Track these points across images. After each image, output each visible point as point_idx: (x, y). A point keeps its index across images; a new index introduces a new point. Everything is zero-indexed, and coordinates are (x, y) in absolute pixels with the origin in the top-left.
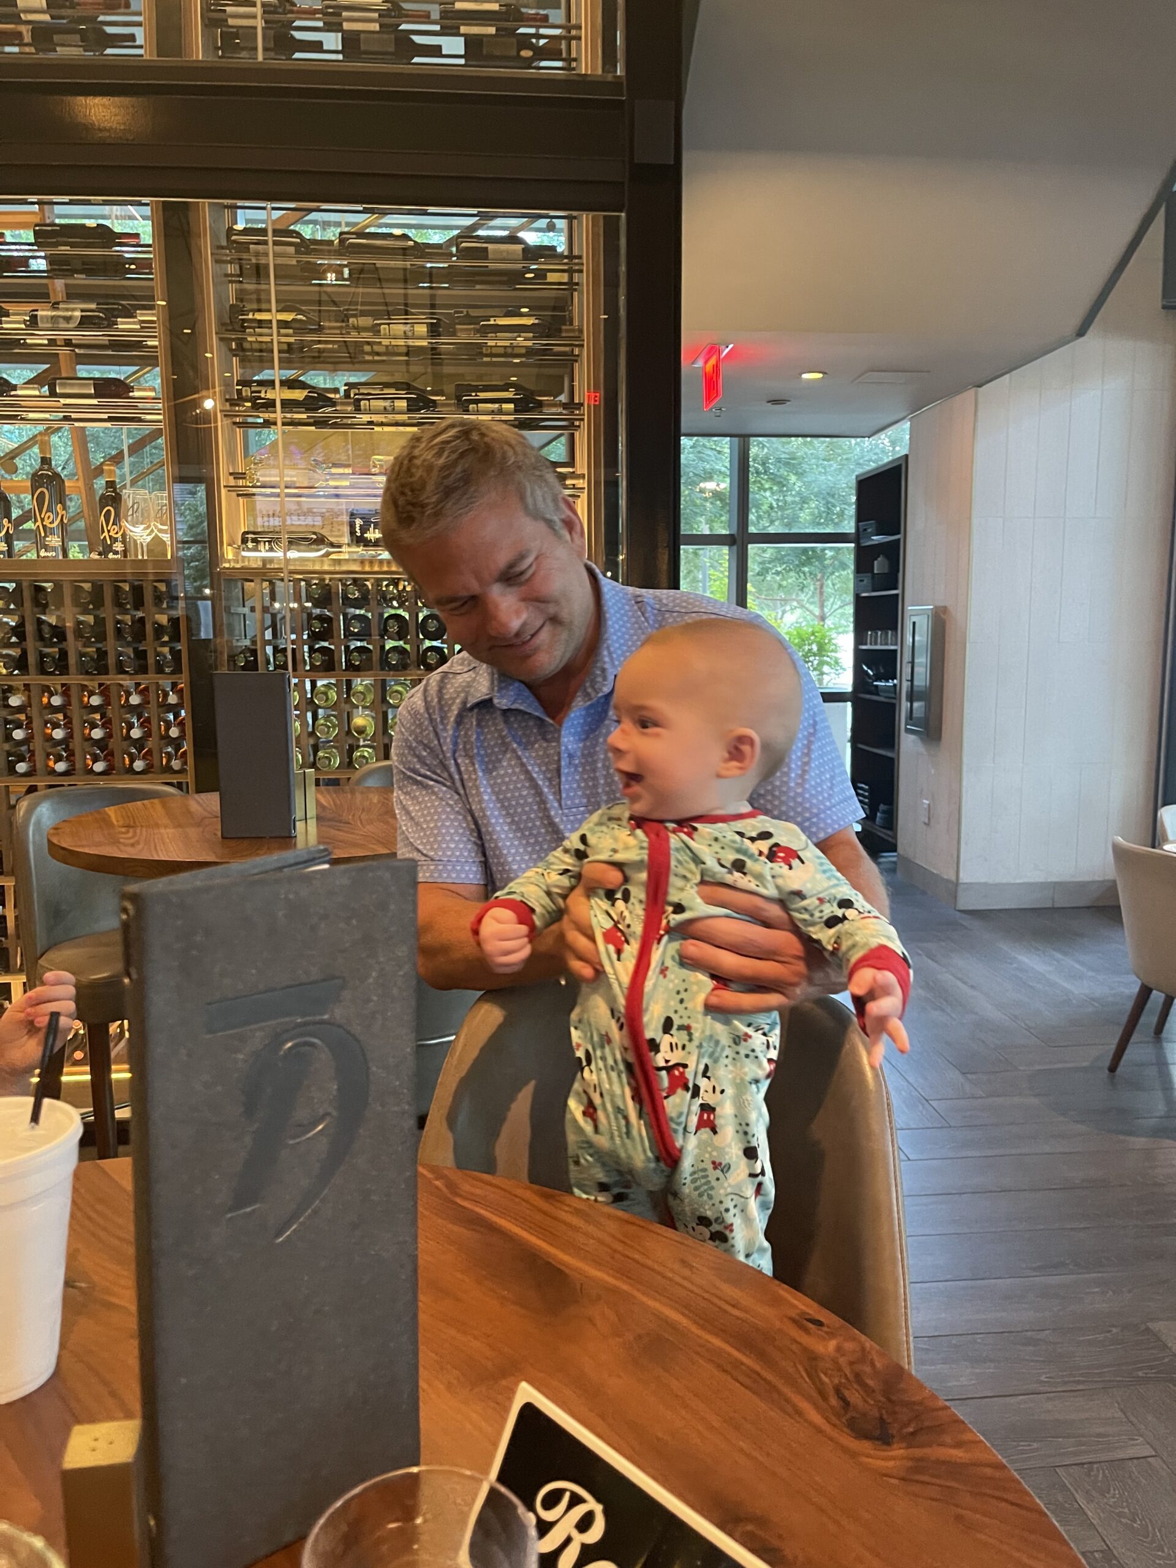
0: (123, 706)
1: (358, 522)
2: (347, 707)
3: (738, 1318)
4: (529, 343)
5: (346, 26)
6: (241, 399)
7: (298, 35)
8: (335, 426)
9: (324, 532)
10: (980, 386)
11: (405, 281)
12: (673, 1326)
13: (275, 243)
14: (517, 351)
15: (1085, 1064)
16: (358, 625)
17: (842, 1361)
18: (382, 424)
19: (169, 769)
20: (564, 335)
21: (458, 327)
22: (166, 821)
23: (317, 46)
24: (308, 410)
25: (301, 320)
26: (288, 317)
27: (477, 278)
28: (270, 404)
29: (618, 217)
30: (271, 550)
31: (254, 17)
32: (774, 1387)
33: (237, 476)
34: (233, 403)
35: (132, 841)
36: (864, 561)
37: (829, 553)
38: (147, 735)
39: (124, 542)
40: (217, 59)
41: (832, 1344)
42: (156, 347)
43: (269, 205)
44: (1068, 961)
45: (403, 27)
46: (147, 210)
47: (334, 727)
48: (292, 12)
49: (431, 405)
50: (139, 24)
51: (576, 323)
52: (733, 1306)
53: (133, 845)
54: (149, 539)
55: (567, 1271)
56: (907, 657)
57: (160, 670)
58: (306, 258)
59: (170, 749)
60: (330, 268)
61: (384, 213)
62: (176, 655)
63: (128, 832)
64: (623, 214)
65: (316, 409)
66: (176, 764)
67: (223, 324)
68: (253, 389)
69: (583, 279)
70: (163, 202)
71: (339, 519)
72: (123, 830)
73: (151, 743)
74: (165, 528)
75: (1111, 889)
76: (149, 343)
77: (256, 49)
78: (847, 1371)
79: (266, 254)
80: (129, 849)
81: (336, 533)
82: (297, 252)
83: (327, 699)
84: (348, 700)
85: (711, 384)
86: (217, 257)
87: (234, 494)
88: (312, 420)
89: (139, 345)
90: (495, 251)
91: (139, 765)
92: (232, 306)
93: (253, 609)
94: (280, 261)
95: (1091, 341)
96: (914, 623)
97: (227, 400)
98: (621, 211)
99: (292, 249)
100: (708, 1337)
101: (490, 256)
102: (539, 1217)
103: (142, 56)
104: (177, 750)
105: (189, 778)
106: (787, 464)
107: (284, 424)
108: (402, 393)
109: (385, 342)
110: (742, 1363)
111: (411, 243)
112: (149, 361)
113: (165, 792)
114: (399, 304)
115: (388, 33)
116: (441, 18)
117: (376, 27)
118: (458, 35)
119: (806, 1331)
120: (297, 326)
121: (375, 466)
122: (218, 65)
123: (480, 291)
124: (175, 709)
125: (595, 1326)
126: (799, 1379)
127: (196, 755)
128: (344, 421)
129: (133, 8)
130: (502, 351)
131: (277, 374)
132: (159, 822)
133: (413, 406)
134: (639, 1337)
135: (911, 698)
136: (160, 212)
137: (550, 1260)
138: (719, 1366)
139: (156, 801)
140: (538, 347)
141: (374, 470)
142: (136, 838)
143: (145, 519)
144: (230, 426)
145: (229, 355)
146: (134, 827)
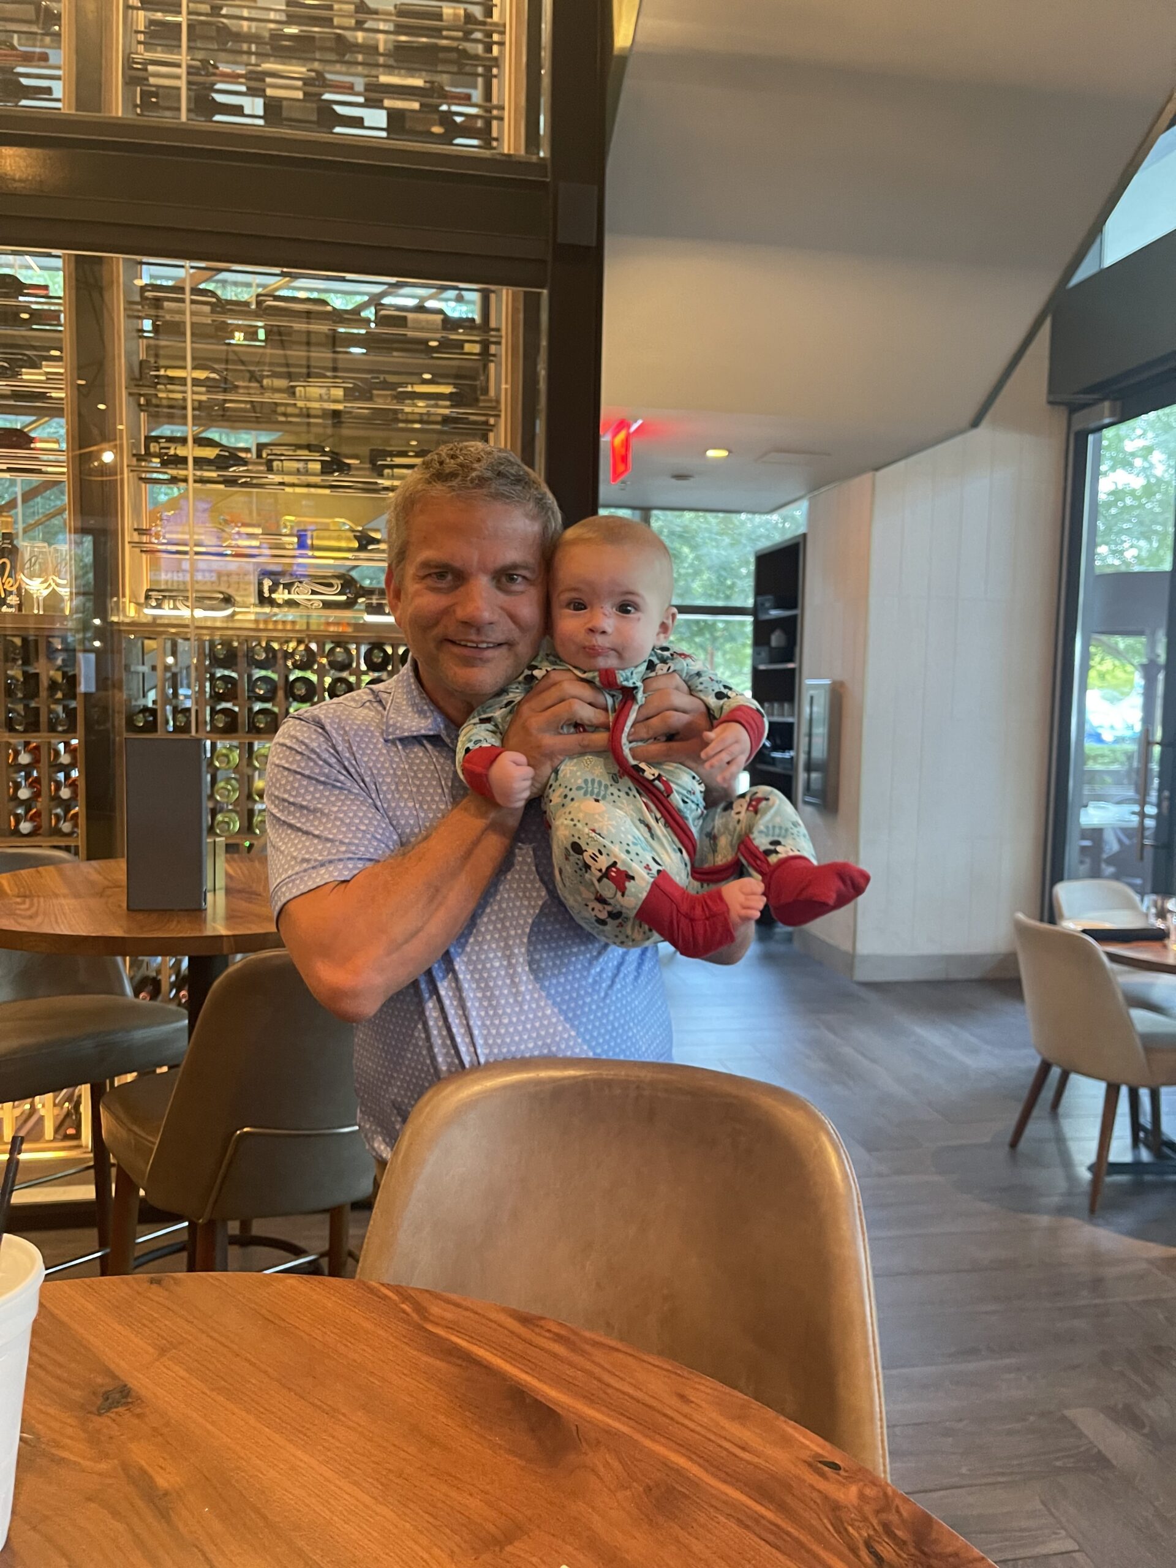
0: (10, 765)
1: (267, 583)
2: (249, 771)
3: (749, 1463)
4: (447, 411)
5: (269, 92)
6: (149, 454)
7: (220, 98)
8: (244, 485)
9: (231, 592)
10: (877, 469)
11: (308, 344)
12: (679, 1472)
13: (193, 302)
14: (433, 418)
15: (987, 1140)
16: (264, 686)
17: (868, 1509)
18: (293, 485)
19: (57, 832)
20: (481, 404)
21: (375, 392)
22: (65, 891)
23: (238, 110)
24: (219, 468)
25: (214, 379)
26: (201, 375)
27: (395, 345)
28: (182, 461)
29: (539, 294)
30: (175, 608)
31: (178, 77)
32: (801, 1545)
33: (141, 531)
34: (139, 458)
35: (29, 913)
36: (762, 633)
37: (721, 625)
38: (36, 795)
39: (19, 594)
40: (135, 117)
41: (854, 1490)
42: (61, 399)
43: (188, 263)
44: (966, 1036)
45: (327, 96)
46: (59, 263)
47: (234, 790)
48: (214, 74)
49: (344, 468)
50: (58, 78)
51: (492, 393)
52: (743, 1449)
53: (31, 917)
54: (46, 593)
55: (559, 1410)
56: (804, 729)
57: (52, 729)
58: (221, 318)
59: (59, 811)
60: (239, 328)
61: (295, 277)
62: (71, 713)
63: (24, 903)
64: (545, 292)
65: (226, 468)
66: (66, 827)
67: (133, 379)
68: (162, 445)
69: (502, 351)
70: (77, 256)
71: (247, 578)
72: (18, 900)
73: (41, 804)
74: (64, 582)
76: (53, 395)
77: (179, 109)
78: (875, 1522)
79: (183, 313)
80: (28, 922)
81: (242, 593)
82: (213, 312)
83: (229, 762)
84: (250, 764)
85: (622, 458)
86: (131, 313)
87: (138, 550)
88: (221, 479)
89: (42, 396)
90: (416, 321)
91: (25, 827)
92: (141, 363)
93: (154, 668)
94: (196, 319)
95: (983, 432)
96: (812, 698)
97: (134, 455)
98: (542, 287)
99: (207, 309)
100: (724, 1487)
101: (410, 324)
102: (520, 1346)
103: (59, 109)
104: (67, 811)
105: (80, 841)
106: (681, 536)
107: (195, 481)
108: (316, 456)
109: (300, 404)
110: (763, 1517)
111: (329, 308)
112: (56, 412)
113: (59, 857)
114: (300, 366)
115: (313, 102)
116: (366, 90)
117: (299, 95)
118: (382, 107)
119: (823, 1475)
120: (208, 384)
121: (285, 527)
122: (137, 123)
123: (397, 358)
124: (66, 769)
125: (599, 1476)
126: (826, 1534)
127: (89, 818)
128: (255, 481)
129: (52, 61)
130: (417, 417)
131: (189, 430)
132: (57, 891)
133: (327, 469)
134: (648, 1489)
135: (809, 768)
136: (73, 265)
137: (539, 1398)
138: (740, 1522)
139: (51, 868)
140: (454, 415)
141: (284, 531)
142: (34, 910)
143: (42, 573)
144: (136, 479)
145: (137, 408)
146: (31, 896)
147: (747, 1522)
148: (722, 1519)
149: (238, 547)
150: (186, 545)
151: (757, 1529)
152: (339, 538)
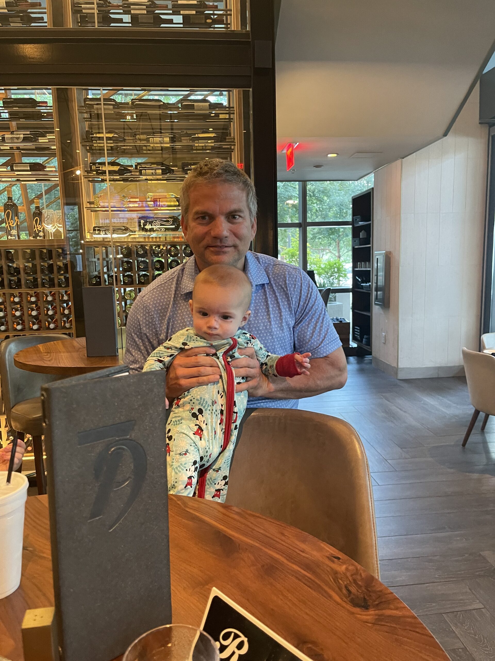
0: (45, 301)
1: (142, 222)
3: (304, 557)
4: (212, 145)
5: (132, 12)
6: (92, 170)
7: (112, 16)
8: (131, 181)
9: (128, 226)
10: (403, 158)
11: (160, 119)
12: (276, 560)
13: (104, 104)
14: (207, 148)
15: (453, 443)
16: (143, 265)
17: (348, 574)
18: (151, 180)
19: (64, 327)
20: (227, 140)
21: (182, 138)
22: (64, 350)
23: (121, 21)
24: (120, 175)
25: (116, 137)
26: (110, 135)
27: (190, 117)
28: (104, 173)
29: (249, 90)
30: (106, 234)
31: (94, 9)
32: (319, 586)
33: (90, 203)
34: (88, 172)
35: (49, 359)
36: (356, 233)
37: (342, 230)
38: (55, 313)
39: (44, 232)
40: (78, 27)
41: (344, 567)
42: (55, 149)
43: (101, 88)
44: (445, 400)
45: (157, 12)
46: (50, 92)
48: (109, 6)
49: (171, 172)
50: (45, 13)
51: (232, 135)
52: (303, 552)
53: (49, 361)
54: (54, 230)
55: (233, 538)
56: (375, 273)
57: (60, 285)
58: (117, 110)
59: (65, 319)
60: (128, 114)
61: (150, 90)
62: (67, 279)
63: (47, 355)
64: (251, 89)
65: (123, 174)
66: (67, 325)
67: (83, 139)
68: (97, 166)
69: (235, 117)
70: (57, 88)
71: (134, 220)
72: (46, 354)
73: (57, 317)
74: (61, 225)
75: (462, 369)
76: (52, 148)
77: (94, 22)
78: (350, 578)
79: (101, 109)
81: (133, 226)
82: (114, 108)
83: (130, 296)
85: (290, 160)
86: (80, 111)
87: (90, 211)
88: (121, 179)
89: (48, 149)
90: (197, 106)
91: (52, 326)
92: (87, 131)
93: (98, 259)
94: (106, 112)
95: (450, 139)
96: (377, 259)
97: (86, 171)
99: (111, 107)
100: (293, 565)
101: (195, 108)
103: (46, 26)
104: (68, 319)
105: (73, 331)
106: (323, 192)
107: (110, 181)
108: (160, 167)
109: (152, 145)
111: (162, 103)
112: (54, 155)
113: (63, 337)
114: (157, 129)
115: (150, 14)
116: (172, 7)
117: (145, 12)
118: (180, 15)
119: (333, 562)
120: (114, 139)
121: (149, 198)
122: (78, 30)
123: (192, 122)
124: (67, 302)
125: (244, 561)
126: (330, 582)
127: (76, 321)
128: (135, 179)
129: (42, 6)
130: (201, 148)
131: (106, 159)
132: (60, 351)
133: (164, 172)
134: (263, 566)
135: (377, 290)
136: (56, 92)
137: (226, 534)
138: (297, 577)
139: (59, 341)
140: (216, 146)
141: (148, 200)
142: (51, 358)
143: (52, 222)
144: (87, 181)
145: (86, 152)
146: (50, 353)
147: (300, 578)
148: (290, 577)
149: (130, 207)
150: (108, 208)
151: (303, 580)
152: (170, 201)
